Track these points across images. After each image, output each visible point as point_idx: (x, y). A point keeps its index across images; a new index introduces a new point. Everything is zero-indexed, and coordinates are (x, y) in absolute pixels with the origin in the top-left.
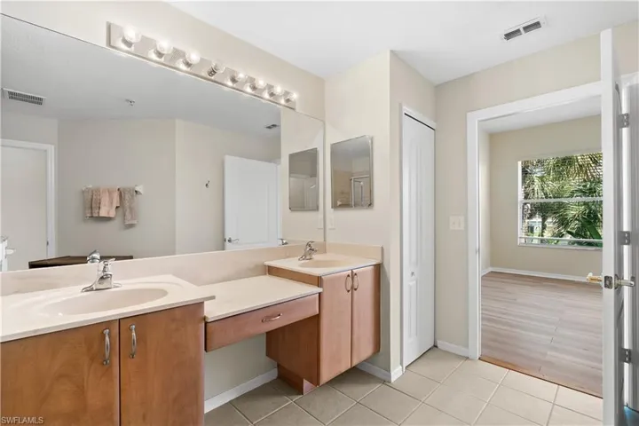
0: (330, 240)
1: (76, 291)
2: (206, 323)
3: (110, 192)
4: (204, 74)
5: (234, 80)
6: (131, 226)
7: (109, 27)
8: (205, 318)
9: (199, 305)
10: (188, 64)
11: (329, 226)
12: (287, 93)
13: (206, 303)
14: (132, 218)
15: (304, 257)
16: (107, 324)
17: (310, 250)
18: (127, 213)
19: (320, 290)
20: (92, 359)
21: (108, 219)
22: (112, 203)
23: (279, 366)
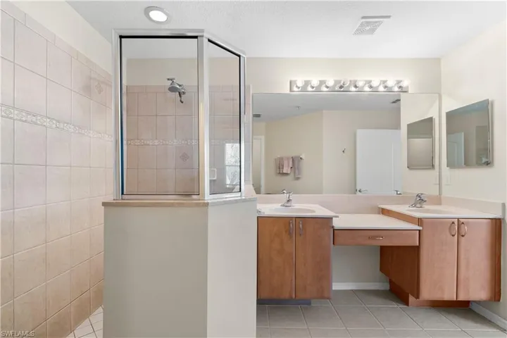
0: (445, 193)
1: (278, 206)
2: (334, 230)
3: (288, 159)
4: (337, 88)
5: (356, 87)
6: (298, 179)
7: (291, 82)
8: (333, 227)
9: (330, 219)
10: (327, 87)
11: (444, 182)
12: (399, 82)
13: (334, 219)
14: (299, 174)
15: (414, 205)
16: (291, 218)
17: (420, 200)
18: (297, 171)
19: (421, 228)
20: (286, 232)
21: (287, 174)
22: (289, 166)
23: (391, 282)
